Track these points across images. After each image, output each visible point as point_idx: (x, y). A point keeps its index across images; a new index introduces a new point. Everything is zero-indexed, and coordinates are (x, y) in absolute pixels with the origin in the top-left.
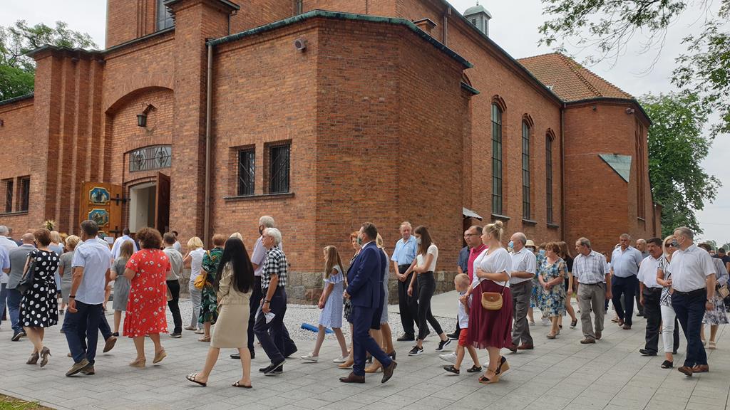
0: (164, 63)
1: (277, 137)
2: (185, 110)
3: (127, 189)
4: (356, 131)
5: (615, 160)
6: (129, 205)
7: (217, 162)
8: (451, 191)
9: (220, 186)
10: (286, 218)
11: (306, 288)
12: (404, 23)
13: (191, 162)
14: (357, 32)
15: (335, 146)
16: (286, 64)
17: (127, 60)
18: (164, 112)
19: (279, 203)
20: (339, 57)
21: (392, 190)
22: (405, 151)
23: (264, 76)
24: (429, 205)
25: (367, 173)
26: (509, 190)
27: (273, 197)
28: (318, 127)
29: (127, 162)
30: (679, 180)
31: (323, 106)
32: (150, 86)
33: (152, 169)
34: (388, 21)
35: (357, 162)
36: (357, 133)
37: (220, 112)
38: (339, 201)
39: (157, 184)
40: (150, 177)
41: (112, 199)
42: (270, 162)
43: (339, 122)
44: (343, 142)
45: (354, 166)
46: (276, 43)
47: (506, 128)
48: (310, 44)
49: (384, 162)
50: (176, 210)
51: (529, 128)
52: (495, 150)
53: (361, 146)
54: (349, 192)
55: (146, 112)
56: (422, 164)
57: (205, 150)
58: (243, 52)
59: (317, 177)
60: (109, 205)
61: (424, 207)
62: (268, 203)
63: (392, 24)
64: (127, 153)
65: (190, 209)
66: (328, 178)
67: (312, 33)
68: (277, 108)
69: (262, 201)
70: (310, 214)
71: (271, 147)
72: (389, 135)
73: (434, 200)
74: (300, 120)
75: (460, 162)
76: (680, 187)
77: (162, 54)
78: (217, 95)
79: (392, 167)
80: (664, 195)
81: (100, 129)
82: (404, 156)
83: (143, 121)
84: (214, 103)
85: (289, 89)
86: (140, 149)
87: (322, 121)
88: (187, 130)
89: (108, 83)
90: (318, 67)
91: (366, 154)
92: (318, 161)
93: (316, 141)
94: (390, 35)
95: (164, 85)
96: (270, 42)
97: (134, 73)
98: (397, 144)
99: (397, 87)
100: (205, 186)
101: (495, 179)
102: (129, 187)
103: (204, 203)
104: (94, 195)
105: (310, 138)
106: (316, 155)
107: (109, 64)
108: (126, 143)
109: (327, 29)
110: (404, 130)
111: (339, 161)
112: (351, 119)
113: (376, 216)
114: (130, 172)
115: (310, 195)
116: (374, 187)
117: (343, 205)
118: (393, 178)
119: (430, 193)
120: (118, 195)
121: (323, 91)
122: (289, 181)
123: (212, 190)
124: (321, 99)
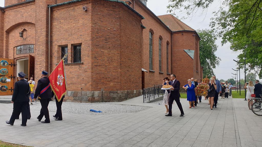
0: (30, 13)
1: (76, 42)
2: (40, 31)
3: (15, 61)
4: (106, 40)
5: (189, 52)
6: (16, 67)
7: (53, 51)
8: (138, 62)
9: (54, 60)
10: (80, 72)
11: (88, 97)
12: (122, 2)
13: (43, 51)
14: (106, 5)
15: (98, 46)
16: (80, 16)
17: (14, 11)
18: (30, 31)
19: (77, 66)
20: (99, 13)
21: (119, 62)
22: (123, 48)
23: (71, 19)
24: (131, 67)
25: (110, 56)
26: (155, 62)
27: (75, 64)
28: (92, 39)
29: (15, 51)
30: (208, 58)
31: (94, 31)
32: (24, 22)
33: (26, 53)
34: (117, 1)
35: (106, 51)
36: (106, 41)
37: (54, 32)
38: (100, 66)
39: (29, 59)
40: (25, 56)
41: (9, 65)
42: (73, 51)
43: (99, 37)
44: (101, 44)
45: (105, 53)
46: (75, 8)
47: (154, 40)
48: (88, 8)
49: (116, 52)
50: (37, 69)
51: (161, 40)
52: (150, 48)
53: (107, 46)
54: (103, 62)
55: (23, 32)
56: (129, 53)
57: (48, 46)
58: (63, 10)
59: (92, 57)
60: (8, 67)
61: (129, 68)
62: (73, 66)
63: (118, 2)
64: (15, 47)
65: (43, 68)
66: (96, 57)
67: (89, 5)
68: (76, 31)
69: (71, 65)
70: (90, 71)
71: (74, 46)
72: (117, 42)
73: (132, 65)
74: (85, 36)
75: (140, 52)
76: (208, 61)
77: (29, 9)
78: (53, 26)
79: (118, 54)
80: (203, 63)
81: (3, 37)
82: (122, 50)
83: (22, 35)
84: (51, 29)
85: (80, 25)
86: (20, 46)
87: (93, 36)
88: (41, 39)
89: (6, 20)
90: (92, 17)
91: (109, 49)
92: (92, 51)
93: (91, 44)
94: (117, 6)
95: (30, 22)
96: (73, 7)
97: (17, 17)
98: (120, 46)
99: (120, 25)
100: (48, 60)
101: (150, 58)
102: (16, 60)
103: (48, 66)
104: (2, 63)
105: (89, 43)
106: (91, 48)
107: (6, 12)
108: (15, 43)
109: (95, 3)
110: (122, 40)
111: (100, 51)
112: (103, 36)
113: (113, 71)
114: (17, 54)
115: (89, 63)
116: (113, 61)
117: (101, 67)
118: (119, 57)
119: (131, 63)
120: (12, 63)
121: (93, 26)
122: (81, 58)
123: (51, 61)
124: (93, 29)
